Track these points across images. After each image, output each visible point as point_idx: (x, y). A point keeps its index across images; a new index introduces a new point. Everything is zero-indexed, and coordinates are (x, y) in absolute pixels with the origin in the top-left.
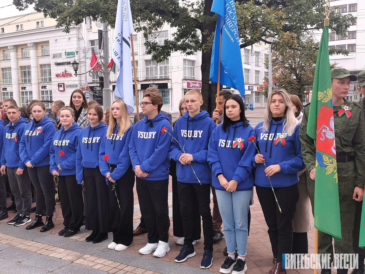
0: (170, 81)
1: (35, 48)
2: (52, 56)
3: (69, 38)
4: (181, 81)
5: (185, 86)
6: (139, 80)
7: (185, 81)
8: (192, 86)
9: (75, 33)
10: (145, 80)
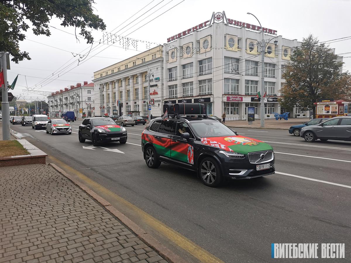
0: (212, 96)
1: (141, 76)
3: (157, 68)
4: (221, 96)
5: (225, 99)
6: (194, 96)
7: (224, 96)
8: (233, 100)
9: (160, 64)
10: (198, 96)
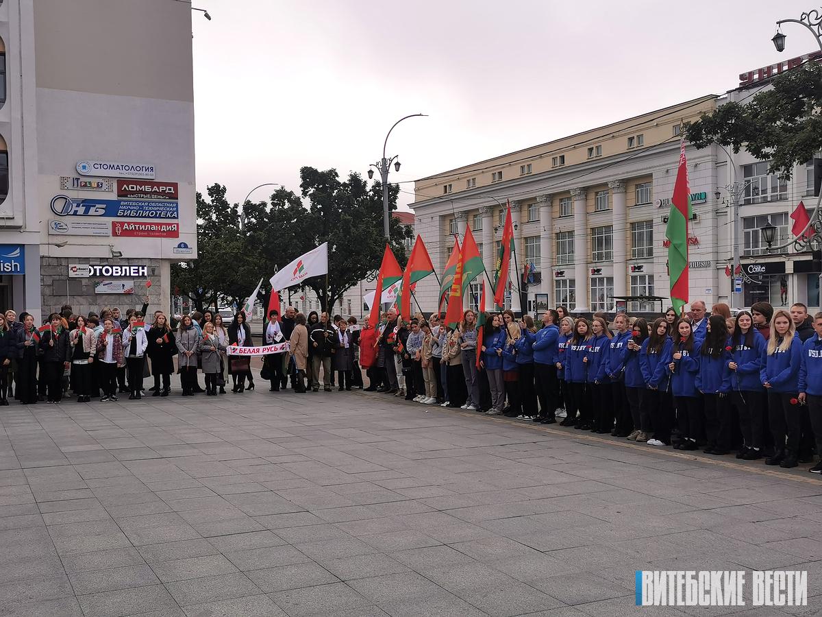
1: (622, 190)
2: (656, 204)
3: (696, 166)
9: (710, 154)
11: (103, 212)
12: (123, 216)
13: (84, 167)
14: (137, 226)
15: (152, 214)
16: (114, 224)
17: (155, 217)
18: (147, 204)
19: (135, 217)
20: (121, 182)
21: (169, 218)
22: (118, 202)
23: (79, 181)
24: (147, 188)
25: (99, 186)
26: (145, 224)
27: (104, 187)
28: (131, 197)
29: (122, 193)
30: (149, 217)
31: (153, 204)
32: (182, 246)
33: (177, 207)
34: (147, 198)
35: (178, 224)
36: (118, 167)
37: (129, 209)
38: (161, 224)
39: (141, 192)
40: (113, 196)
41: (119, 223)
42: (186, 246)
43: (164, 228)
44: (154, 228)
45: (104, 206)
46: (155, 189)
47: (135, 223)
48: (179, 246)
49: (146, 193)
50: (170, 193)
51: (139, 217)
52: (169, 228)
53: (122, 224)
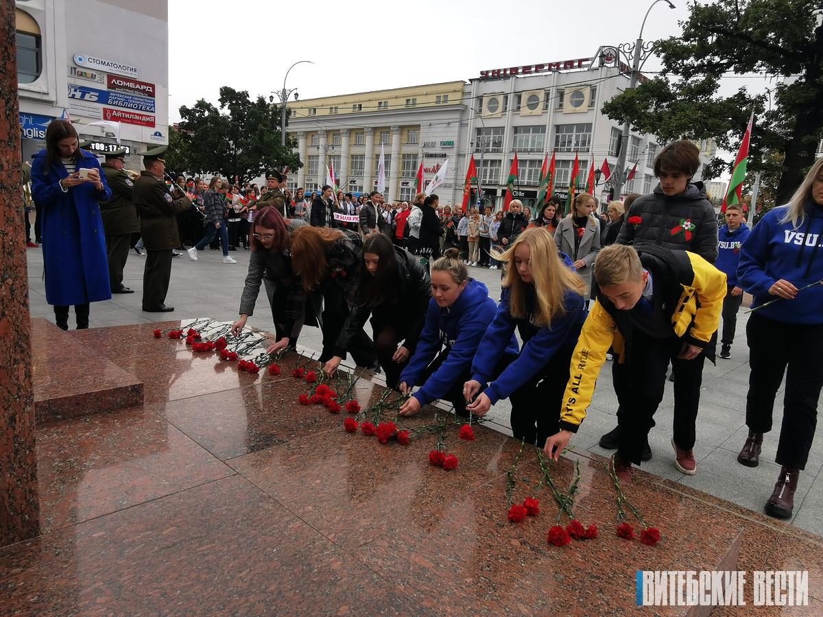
2: (421, 145)
3: (448, 123)
5: (605, 199)
9: (458, 118)
11: (96, 99)
12: (112, 105)
13: (80, 59)
14: (123, 114)
15: (135, 106)
16: (105, 110)
17: (137, 109)
18: (131, 98)
19: (122, 106)
20: (111, 77)
21: (148, 111)
22: (108, 93)
23: (77, 70)
24: (131, 85)
25: (93, 77)
26: (130, 113)
27: (97, 79)
28: (117, 90)
29: (110, 86)
30: (132, 108)
31: (136, 99)
32: (158, 134)
33: (154, 103)
34: (131, 93)
35: (154, 117)
36: (108, 64)
37: (116, 100)
38: (142, 116)
39: (127, 87)
40: (104, 87)
41: (110, 109)
42: (160, 135)
43: (144, 119)
44: (137, 118)
45: (97, 94)
46: (138, 86)
47: (122, 112)
48: (155, 134)
49: (130, 89)
50: (149, 92)
51: (125, 107)
52: (148, 119)
53: (112, 111)
